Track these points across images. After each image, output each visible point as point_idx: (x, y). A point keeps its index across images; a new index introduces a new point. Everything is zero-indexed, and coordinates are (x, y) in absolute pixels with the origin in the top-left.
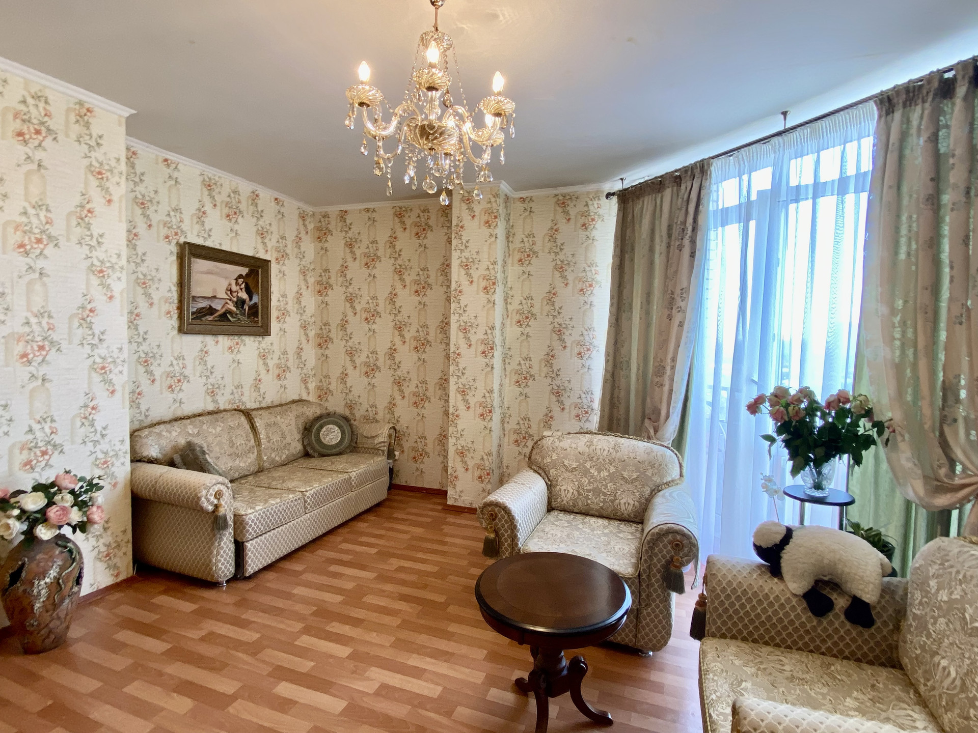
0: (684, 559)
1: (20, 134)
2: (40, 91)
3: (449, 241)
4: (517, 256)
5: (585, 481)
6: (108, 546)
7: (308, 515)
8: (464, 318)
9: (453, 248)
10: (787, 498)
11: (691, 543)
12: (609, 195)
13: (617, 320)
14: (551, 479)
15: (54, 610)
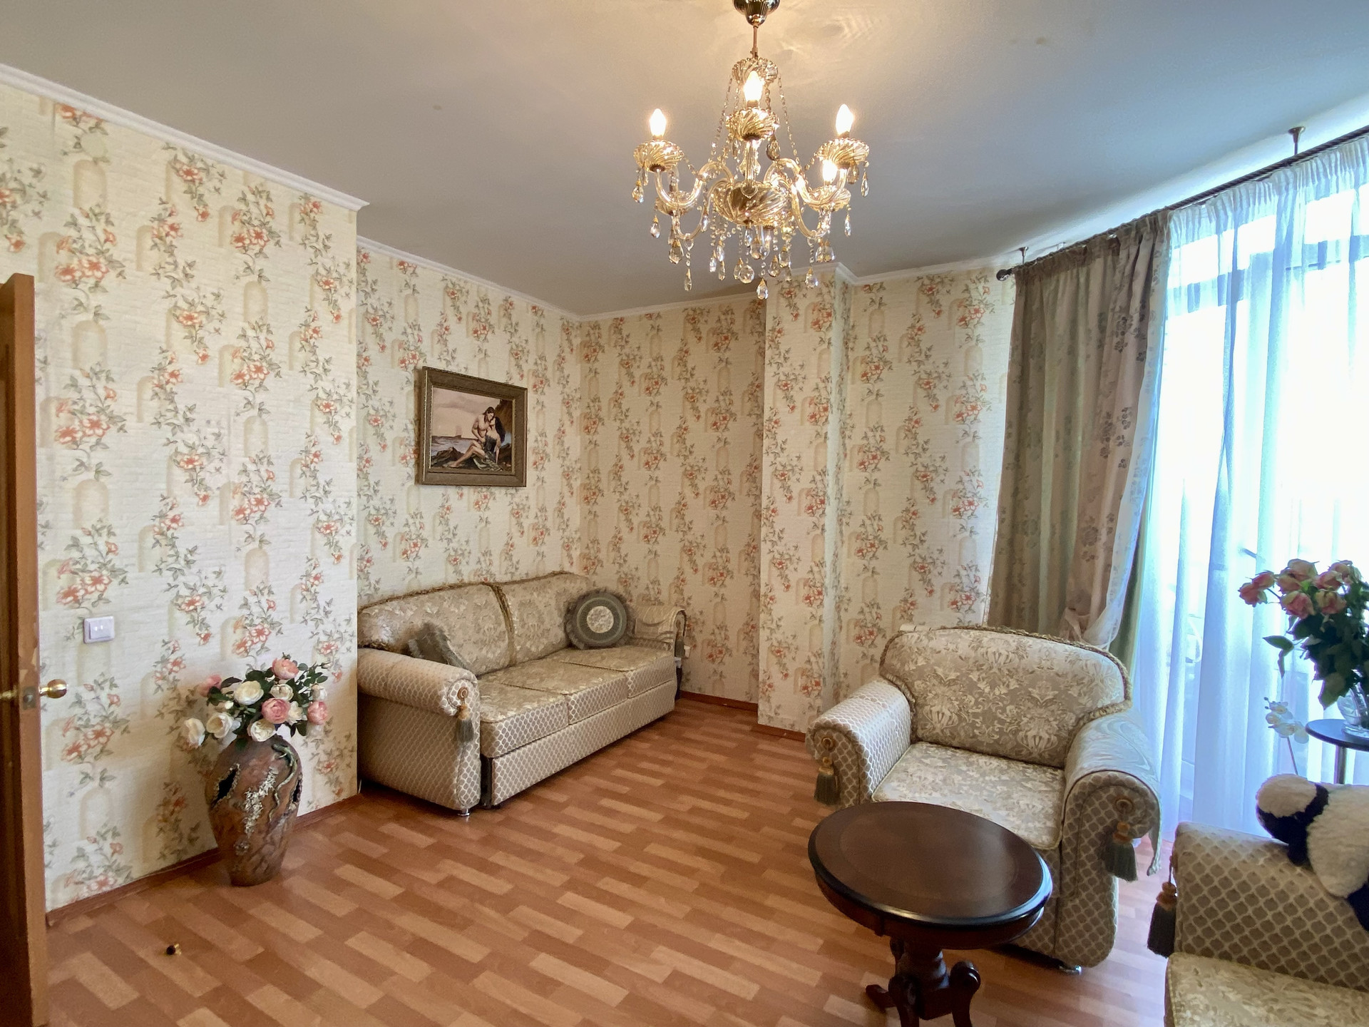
0: (1136, 827)
1: (239, 239)
2: (262, 185)
3: (762, 353)
4: (860, 369)
5: (970, 699)
6: (329, 754)
7: (572, 727)
8: (783, 459)
9: (767, 362)
10: (1311, 738)
11: (1146, 802)
12: (1001, 274)
13: (1017, 457)
14: (916, 694)
15: (268, 832)
